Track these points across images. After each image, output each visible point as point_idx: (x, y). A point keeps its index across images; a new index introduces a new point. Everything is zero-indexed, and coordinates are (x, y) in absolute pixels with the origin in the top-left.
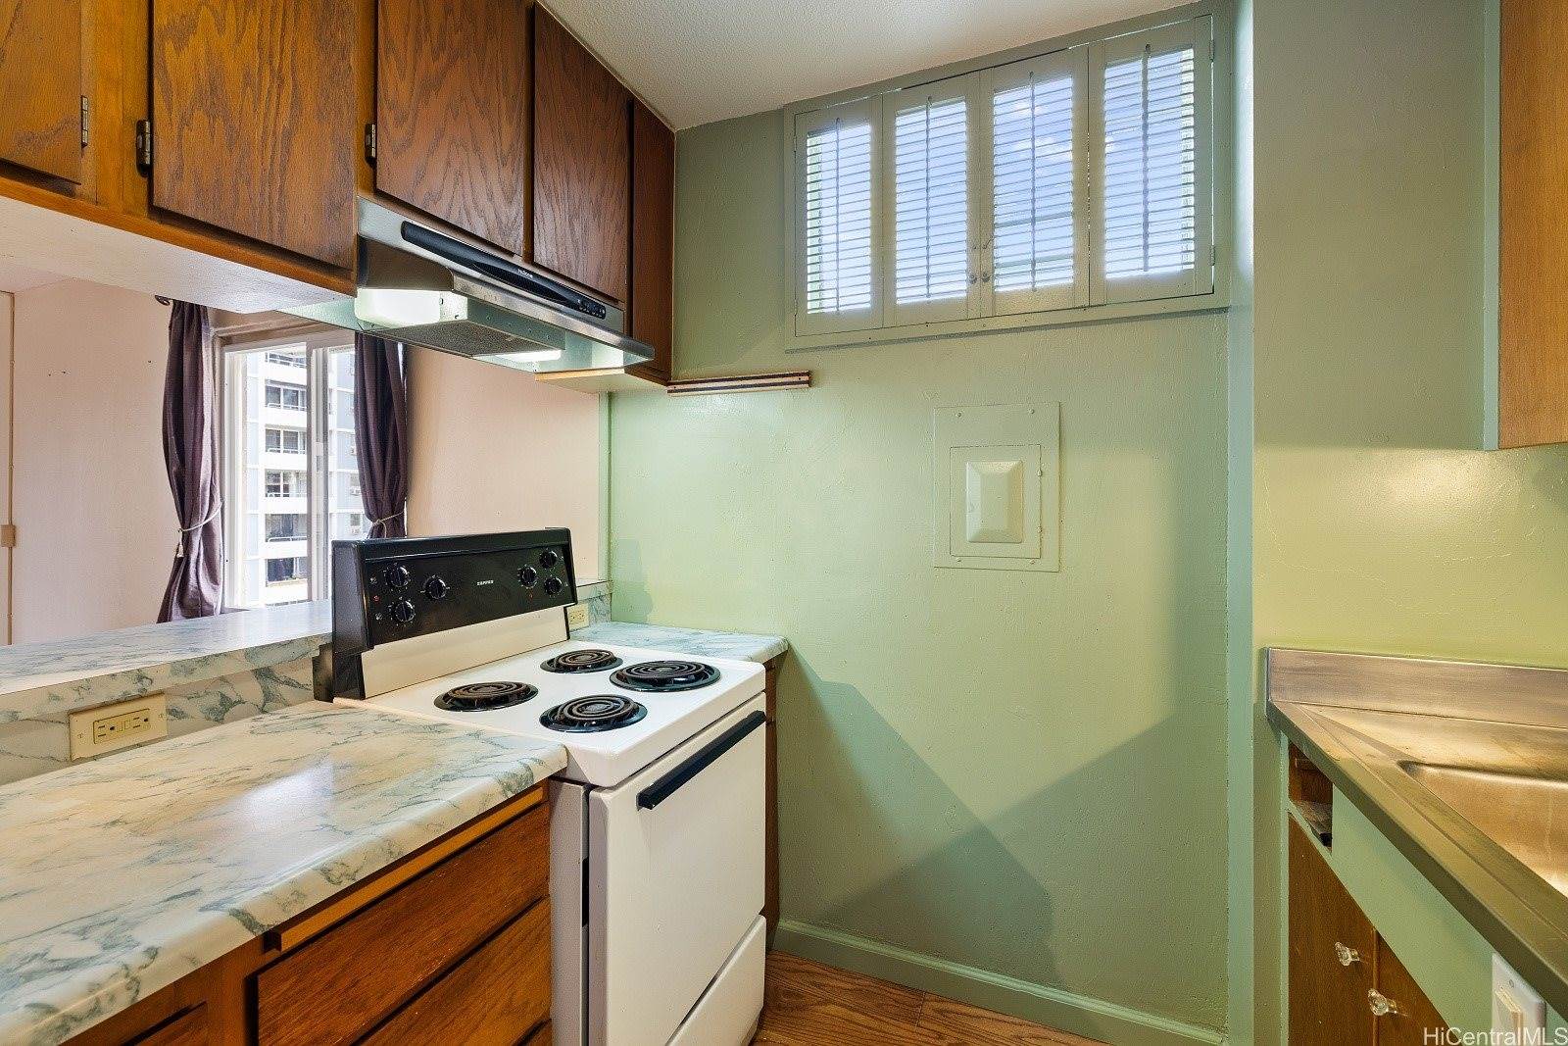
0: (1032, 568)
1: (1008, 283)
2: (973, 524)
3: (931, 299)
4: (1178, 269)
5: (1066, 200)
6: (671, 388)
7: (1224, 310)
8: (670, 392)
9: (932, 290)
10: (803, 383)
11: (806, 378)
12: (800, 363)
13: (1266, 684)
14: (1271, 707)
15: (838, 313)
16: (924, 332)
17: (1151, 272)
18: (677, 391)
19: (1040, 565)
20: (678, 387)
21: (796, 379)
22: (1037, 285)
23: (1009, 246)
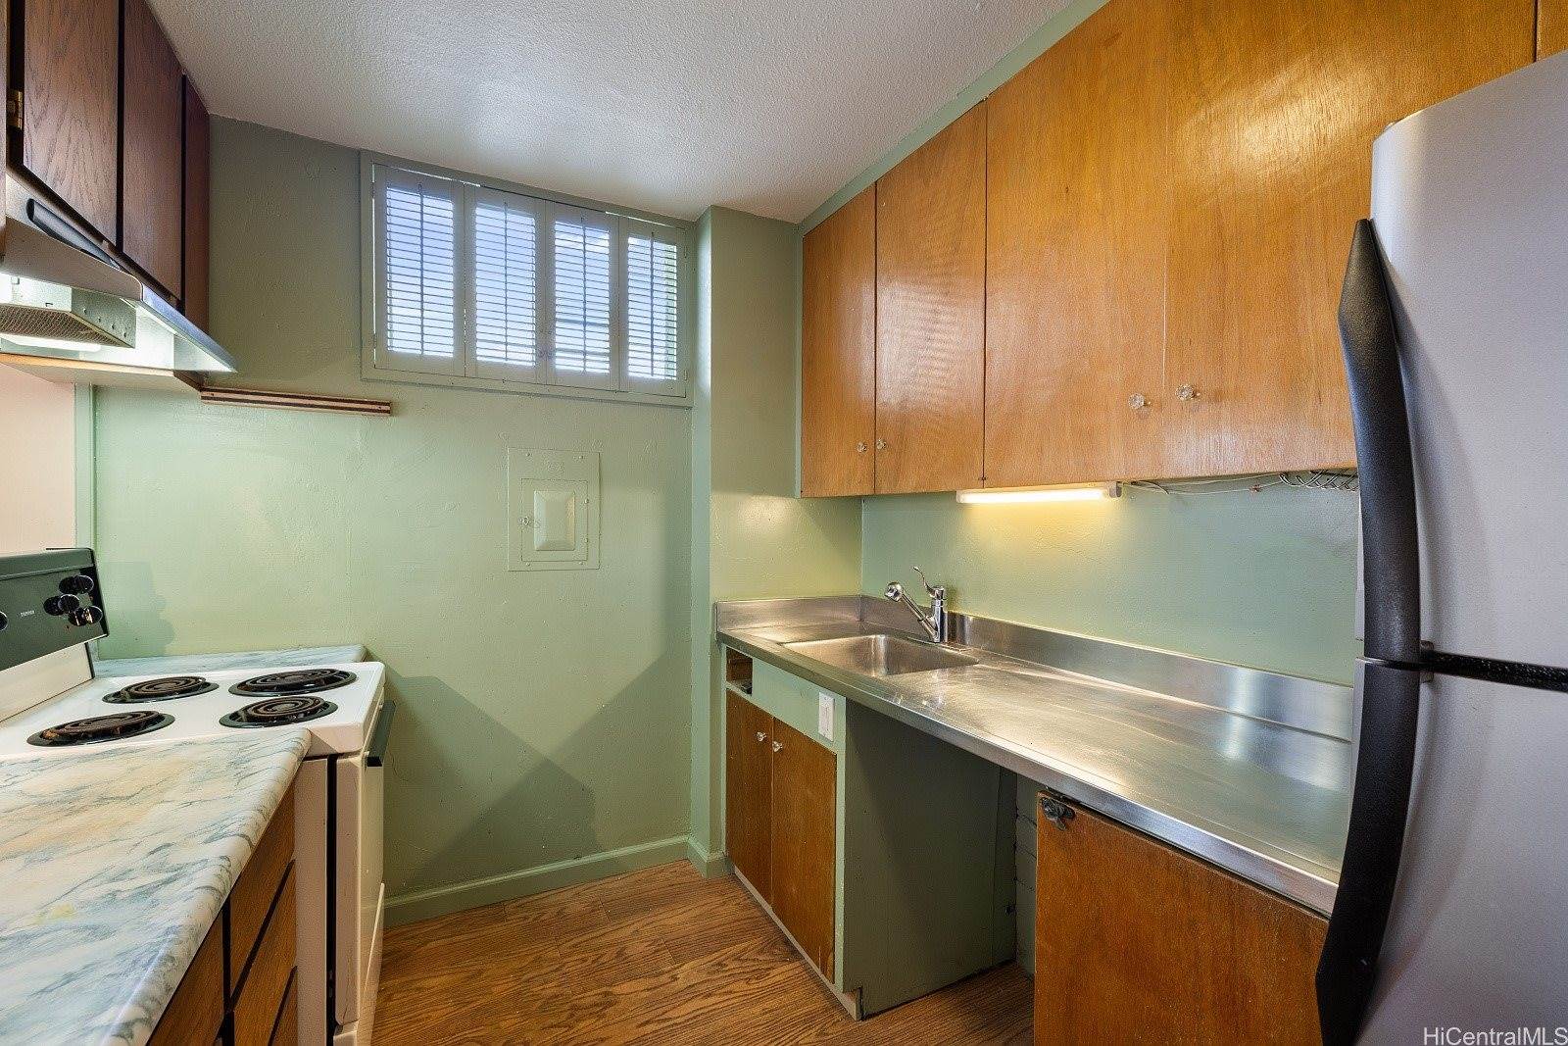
0: (581, 567)
1: (563, 363)
2: (539, 537)
3: (508, 362)
4: (663, 378)
5: (604, 316)
6: (205, 394)
7: (690, 408)
8: (203, 398)
9: (509, 355)
10: (384, 411)
11: (387, 408)
12: (381, 393)
13: (716, 623)
14: (719, 634)
15: (421, 356)
16: (500, 386)
17: (655, 377)
18: (215, 399)
19: (586, 565)
20: (217, 395)
21: (376, 407)
22: (587, 370)
23: (565, 336)
